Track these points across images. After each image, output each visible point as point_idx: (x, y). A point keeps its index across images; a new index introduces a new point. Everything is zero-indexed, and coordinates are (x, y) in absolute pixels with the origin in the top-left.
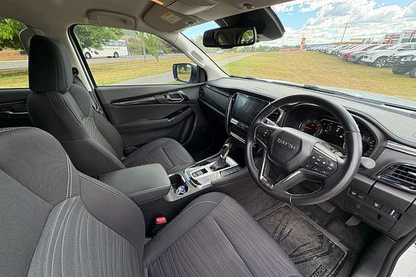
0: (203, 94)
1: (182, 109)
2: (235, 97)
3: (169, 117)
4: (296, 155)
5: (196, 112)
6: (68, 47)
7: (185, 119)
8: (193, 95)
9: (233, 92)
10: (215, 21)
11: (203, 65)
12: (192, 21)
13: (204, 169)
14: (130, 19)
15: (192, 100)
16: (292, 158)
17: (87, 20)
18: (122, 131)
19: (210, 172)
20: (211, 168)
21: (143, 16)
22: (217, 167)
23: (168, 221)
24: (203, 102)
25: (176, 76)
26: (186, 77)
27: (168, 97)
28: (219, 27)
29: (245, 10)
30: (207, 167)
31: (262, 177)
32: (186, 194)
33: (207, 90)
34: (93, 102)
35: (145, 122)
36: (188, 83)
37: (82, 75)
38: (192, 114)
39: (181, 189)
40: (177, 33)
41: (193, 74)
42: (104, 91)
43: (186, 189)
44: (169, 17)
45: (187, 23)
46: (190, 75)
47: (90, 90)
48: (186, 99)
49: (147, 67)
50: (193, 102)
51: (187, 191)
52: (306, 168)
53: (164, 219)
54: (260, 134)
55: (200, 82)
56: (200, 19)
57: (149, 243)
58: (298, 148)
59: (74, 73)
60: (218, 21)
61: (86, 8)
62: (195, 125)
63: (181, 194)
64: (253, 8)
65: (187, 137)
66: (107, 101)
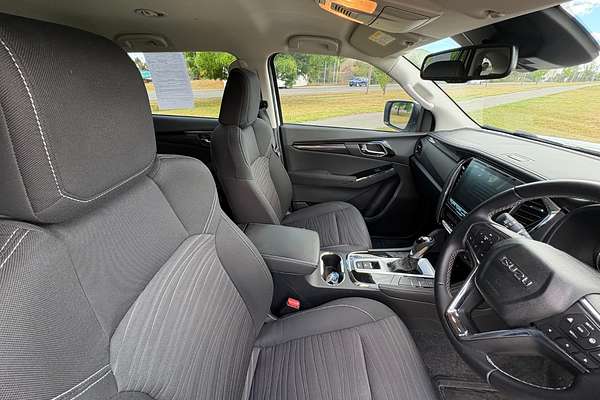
0: (420, 150)
1: (381, 168)
2: (466, 165)
3: (359, 175)
4: (527, 298)
5: (402, 177)
6: (265, 78)
7: (382, 183)
8: (403, 150)
9: (466, 155)
10: (453, 37)
11: (430, 105)
12: (410, 40)
13: (377, 263)
14: (332, 42)
15: (399, 157)
16: (518, 301)
17: (286, 48)
18: (295, 181)
19: (384, 270)
20: (389, 265)
21: (349, 39)
22: (398, 267)
23: (302, 308)
24: (417, 163)
25: (387, 118)
26: (401, 121)
27: (365, 148)
28: (460, 46)
29: (490, 21)
30: (383, 261)
31: (452, 310)
32: (336, 286)
33: (429, 145)
34: (274, 141)
35: (325, 175)
36: (403, 131)
37: (271, 109)
38: (395, 178)
39: (333, 276)
40: (395, 58)
41: (414, 118)
42: (290, 130)
43: (340, 279)
44: (379, 37)
45: (404, 44)
46: (408, 119)
47: (275, 127)
48: (391, 154)
49: (366, 102)
50: (400, 160)
51: (339, 282)
52: (548, 333)
53: (298, 303)
54: (476, 238)
55: (420, 131)
56: (424, 37)
57: (273, 322)
58: (539, 287)
59: (261, 107)
60: (456, 38)
61: (288, 35)
62: (395, 195)
63: (331, 283)
64: (503, 17)
65: (378, 210)
66: (289, 142)
